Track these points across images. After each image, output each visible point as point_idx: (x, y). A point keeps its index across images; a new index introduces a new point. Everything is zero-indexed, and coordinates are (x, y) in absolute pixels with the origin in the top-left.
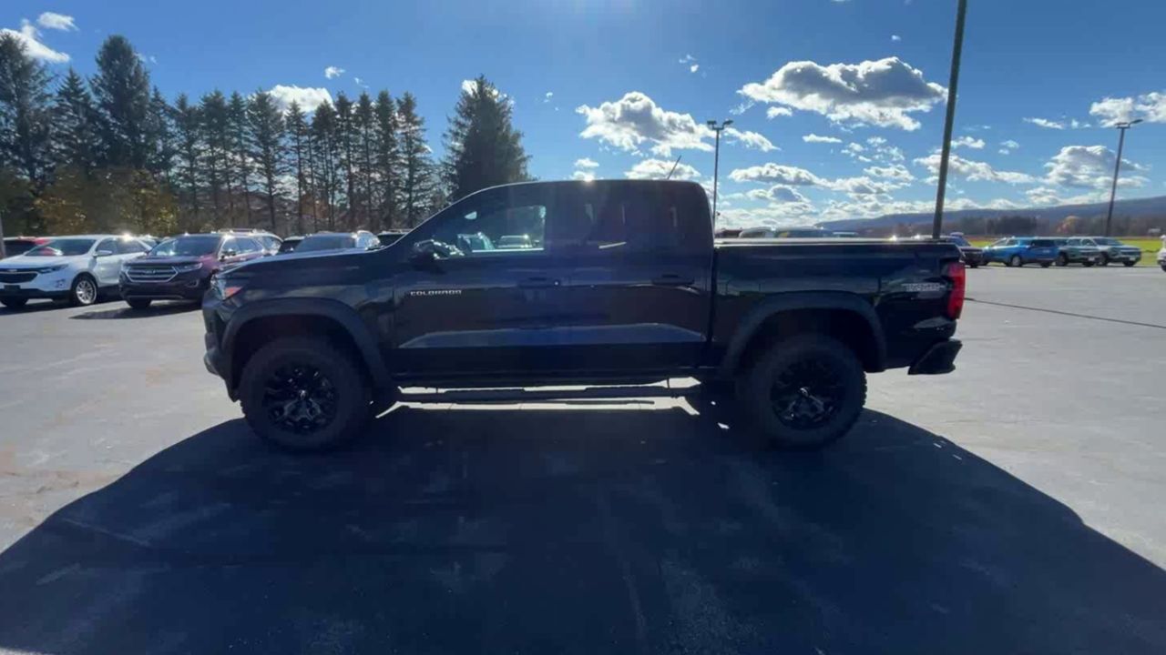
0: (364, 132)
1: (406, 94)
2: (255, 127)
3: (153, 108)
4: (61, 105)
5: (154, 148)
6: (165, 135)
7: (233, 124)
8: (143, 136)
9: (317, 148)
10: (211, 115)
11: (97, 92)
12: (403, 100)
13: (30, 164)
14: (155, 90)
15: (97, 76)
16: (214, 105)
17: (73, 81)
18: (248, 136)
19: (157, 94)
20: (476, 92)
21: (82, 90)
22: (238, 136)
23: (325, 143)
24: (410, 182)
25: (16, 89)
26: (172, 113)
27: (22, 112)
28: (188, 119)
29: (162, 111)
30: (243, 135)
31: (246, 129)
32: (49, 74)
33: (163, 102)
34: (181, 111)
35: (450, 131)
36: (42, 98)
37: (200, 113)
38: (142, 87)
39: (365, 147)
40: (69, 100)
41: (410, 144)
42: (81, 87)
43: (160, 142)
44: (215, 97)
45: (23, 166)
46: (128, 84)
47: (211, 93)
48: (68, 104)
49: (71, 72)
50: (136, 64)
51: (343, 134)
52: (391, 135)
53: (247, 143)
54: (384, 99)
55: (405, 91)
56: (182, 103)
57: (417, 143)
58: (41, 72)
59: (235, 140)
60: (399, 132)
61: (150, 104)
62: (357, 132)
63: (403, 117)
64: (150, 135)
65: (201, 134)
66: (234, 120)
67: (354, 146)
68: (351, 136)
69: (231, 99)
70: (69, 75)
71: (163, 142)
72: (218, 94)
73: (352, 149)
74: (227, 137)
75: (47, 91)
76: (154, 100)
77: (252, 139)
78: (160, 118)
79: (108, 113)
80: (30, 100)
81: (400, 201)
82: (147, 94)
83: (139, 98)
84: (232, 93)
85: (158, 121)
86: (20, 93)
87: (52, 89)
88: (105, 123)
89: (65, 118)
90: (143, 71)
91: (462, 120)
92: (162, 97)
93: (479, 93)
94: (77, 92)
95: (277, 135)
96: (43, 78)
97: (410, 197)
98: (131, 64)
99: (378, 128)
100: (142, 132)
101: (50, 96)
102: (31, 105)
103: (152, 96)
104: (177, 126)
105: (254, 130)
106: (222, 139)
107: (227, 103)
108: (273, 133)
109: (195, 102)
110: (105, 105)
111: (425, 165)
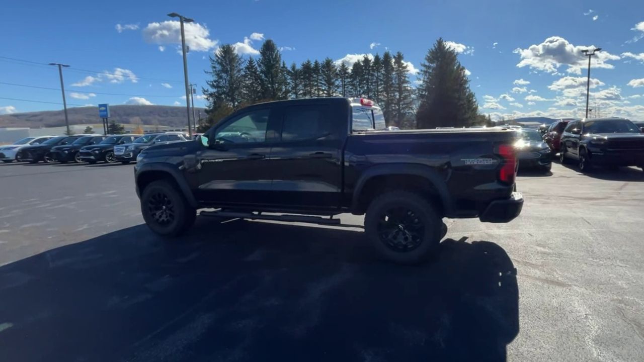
0: (376, 75)
1: (398, 53)
2: (324, 76)
3: (282, 71)
4: (246, 73)
5: (281, 90)
6: (287, 84)
7: (315, 76)
8: (277, 85)
9: (353, 85)
10: (305, 73)
11: (260, 66)
12: (396, 56)
13: (233, 100)
14: (283, 63)
15: (260, 59)
16: (307, 67)
17: (251, 62)
18: (321, 81)
19: (284, 64)
20: (437, 47)
21: (254, 66)
22: (317, 81)
23: (357, 82)
24: (399, 100)
25: (230, 68)
26: (289, 72)
27: (231, 77)
28: (295, 74)
29: (285, 72)
30: (319, 81)
31: (320, 78)
32: (243, 60)
33: (286, 68)
34: (293, 72)
35: (422, 71)
36: (239, 71)
37: (301, 72)
38: (277, 62)
39: (376, 82)
40: (249, 71)
41: (399, 79)
42: (254, 64)
43: (284, 87)
44: (308, 64)
45: (231, 101)
46: (272, 61)
47: (305, 61)
48: (248, 72)
49: (250, 58)
50: (276, 52)
51: (366, 77)
52: (390, 76)
53: (321, 85)
54: (387, 56)
55: (397, 51)
56: (293, 68)
57: (403, 78)
58: (239, 59)
59: (316, 83)
60: (394, 73)
61: (281, 70)
62: (372, 75)
63: (397, 65)
64: (280, 84)
65: (301, 82)
66: (315, 74)
67: (371, 83)
68: (370, 77)
69: (314, 64)
70: (249, 60)
71: (285, 87)
72: (309, 62)
73: (370, 84)
74: (311, 83)
75: (241, 68)
76: (282, 67)
77: (323, 82)
78: (284, 76)
79: (263, 75)
80: (235, 72)
81: (393, 110)
82: (280, 65)
83: (276, 67)
84: (315, 61)
85: (283, 77)
86: (231, 70)
87: (243, 66)
88: (261, 80)
89: (247, 79)
90: (279, 55)
91: (427, 64)
92: (286, 66)
93: (438, 47)
94: (252, 67)
95: (334, 80)
96: (240, 62)
97: (399, 108)
98: (274, 52)
99: (383, 72)
100: (276, 83)
101: (242, 69)
102: (234, 75)
103: (282, 65)
104: (291, 79)
105: (323, 78)
106: (310, 84)
107: (312, 66)
108: (333, 78)
109: (299, 67)
110: (262, 72)
111: (407, 90)
